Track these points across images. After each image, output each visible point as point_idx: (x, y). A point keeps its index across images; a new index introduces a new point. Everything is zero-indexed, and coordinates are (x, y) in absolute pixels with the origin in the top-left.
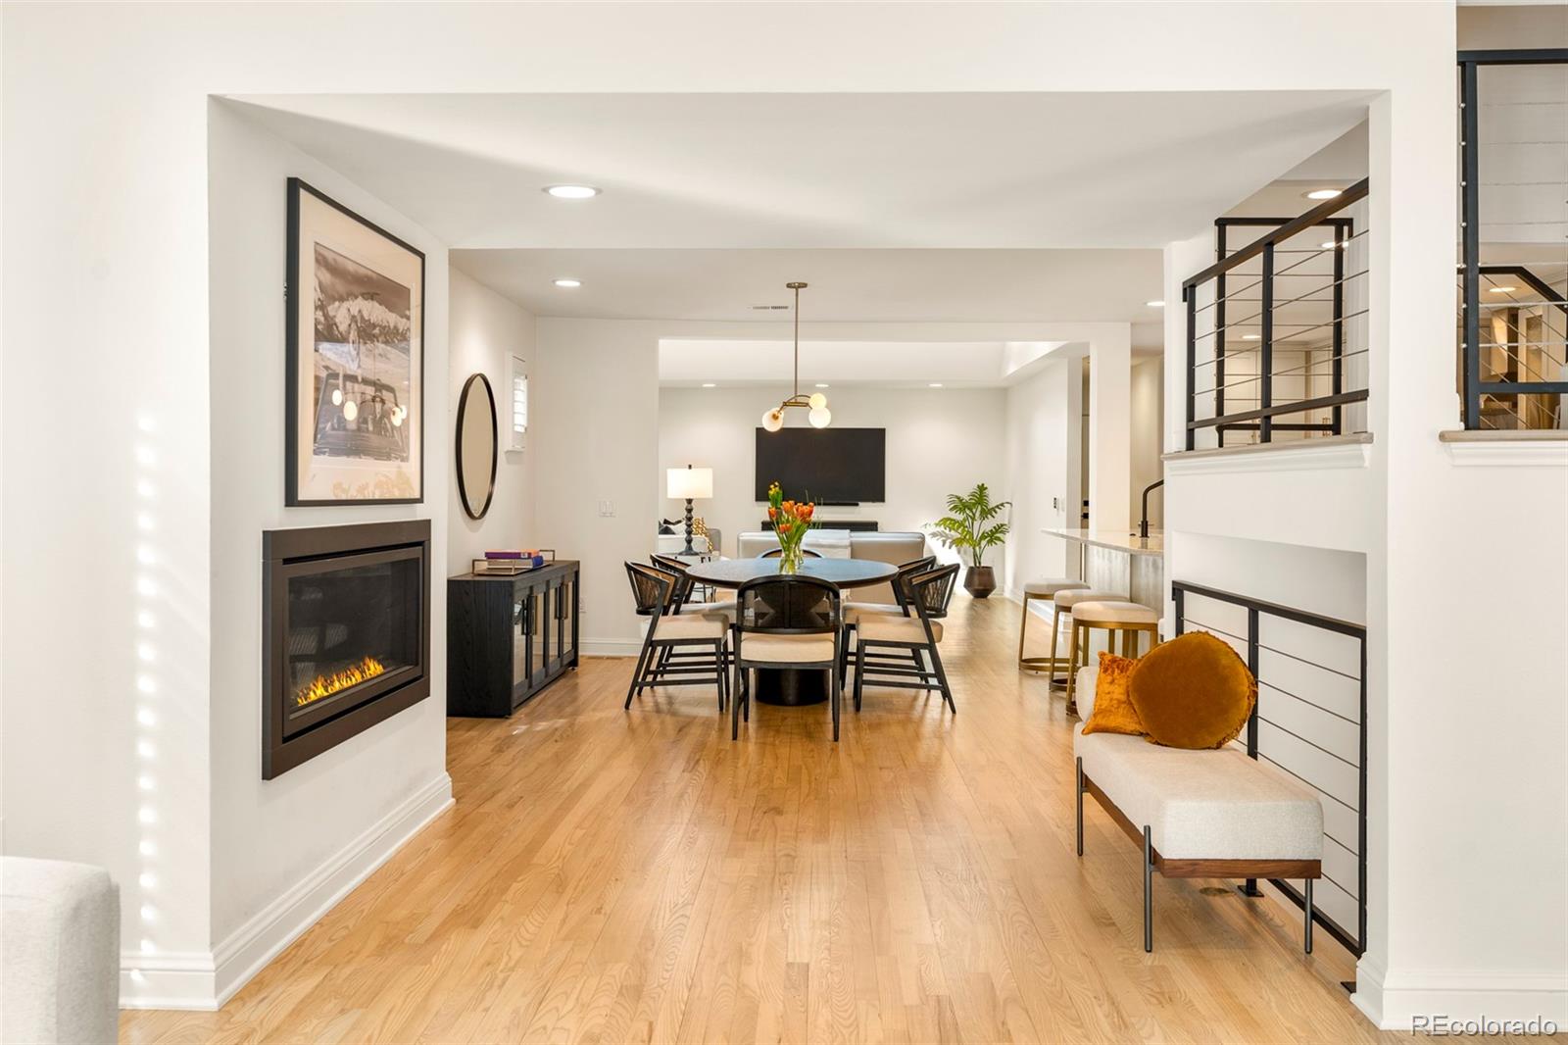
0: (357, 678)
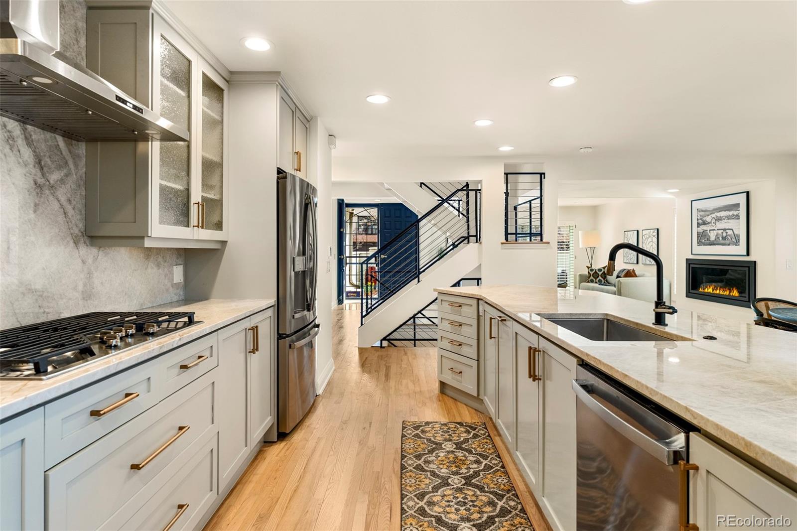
0: (727, 293)
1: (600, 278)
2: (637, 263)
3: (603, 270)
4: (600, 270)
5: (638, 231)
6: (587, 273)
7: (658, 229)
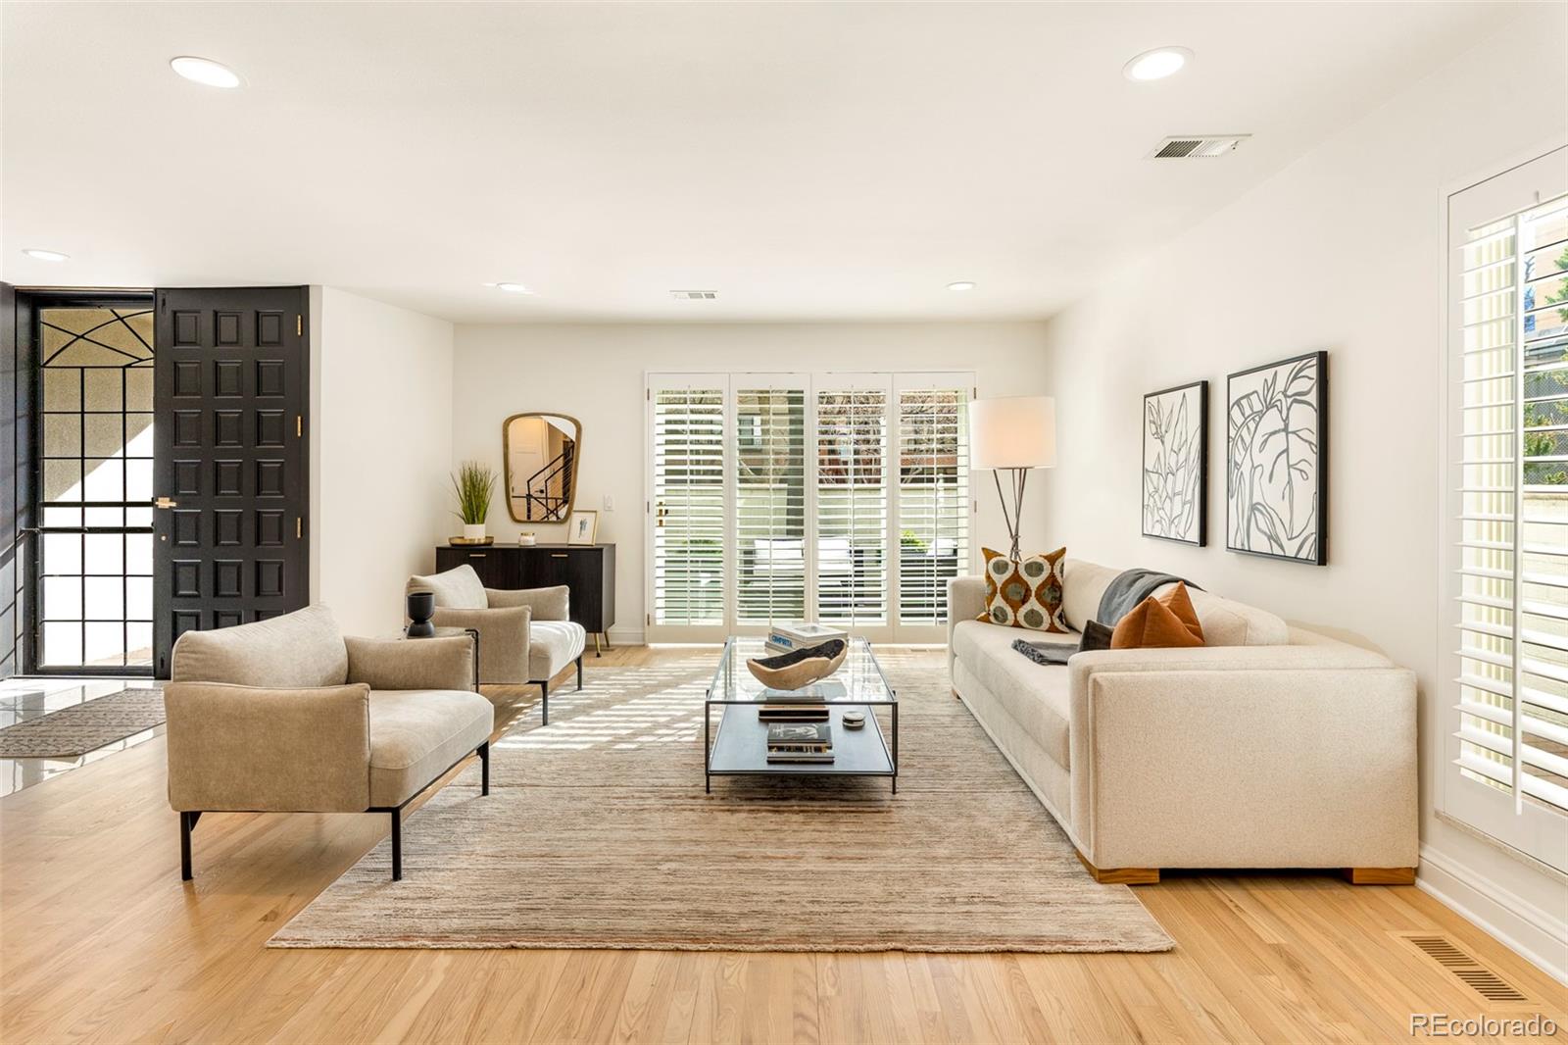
1: (1033, 604)
2: (1204, 541)
3: (1047, 566)
4: (1034, 568)
5: (1205, 387)
6: (983, 577)
7: (1323, 358)
